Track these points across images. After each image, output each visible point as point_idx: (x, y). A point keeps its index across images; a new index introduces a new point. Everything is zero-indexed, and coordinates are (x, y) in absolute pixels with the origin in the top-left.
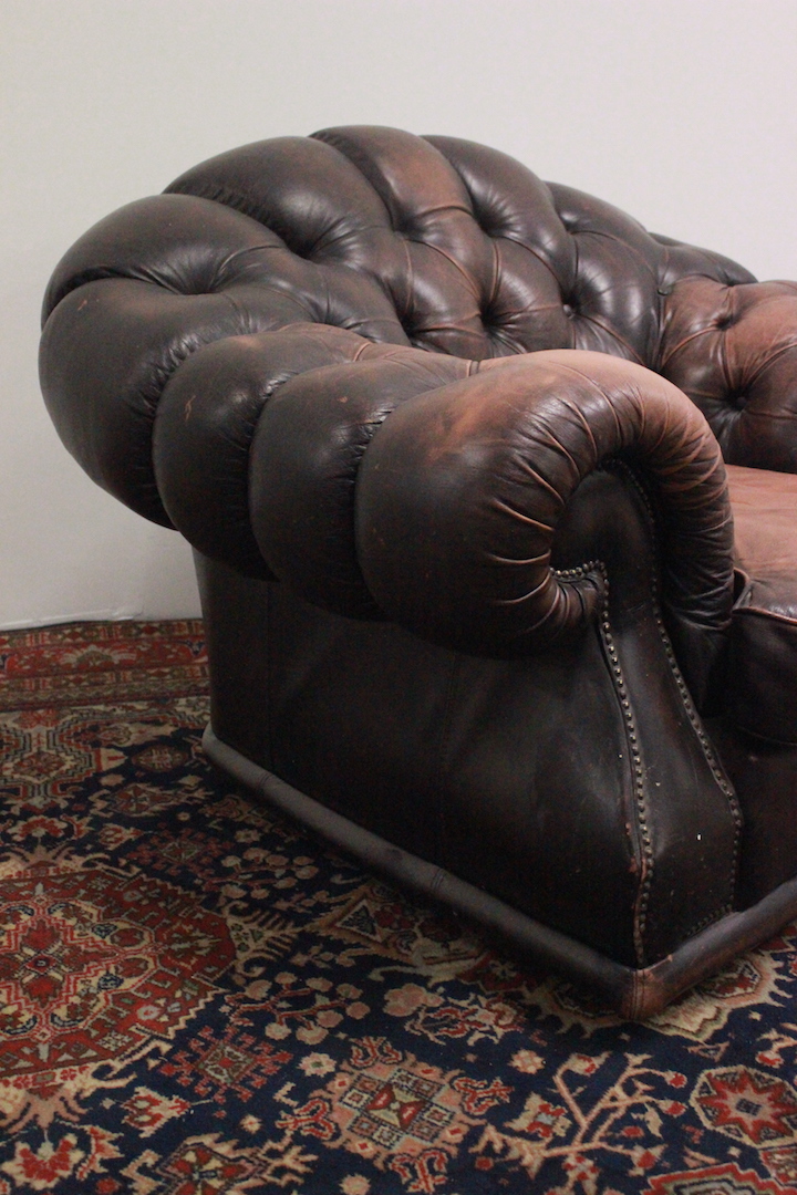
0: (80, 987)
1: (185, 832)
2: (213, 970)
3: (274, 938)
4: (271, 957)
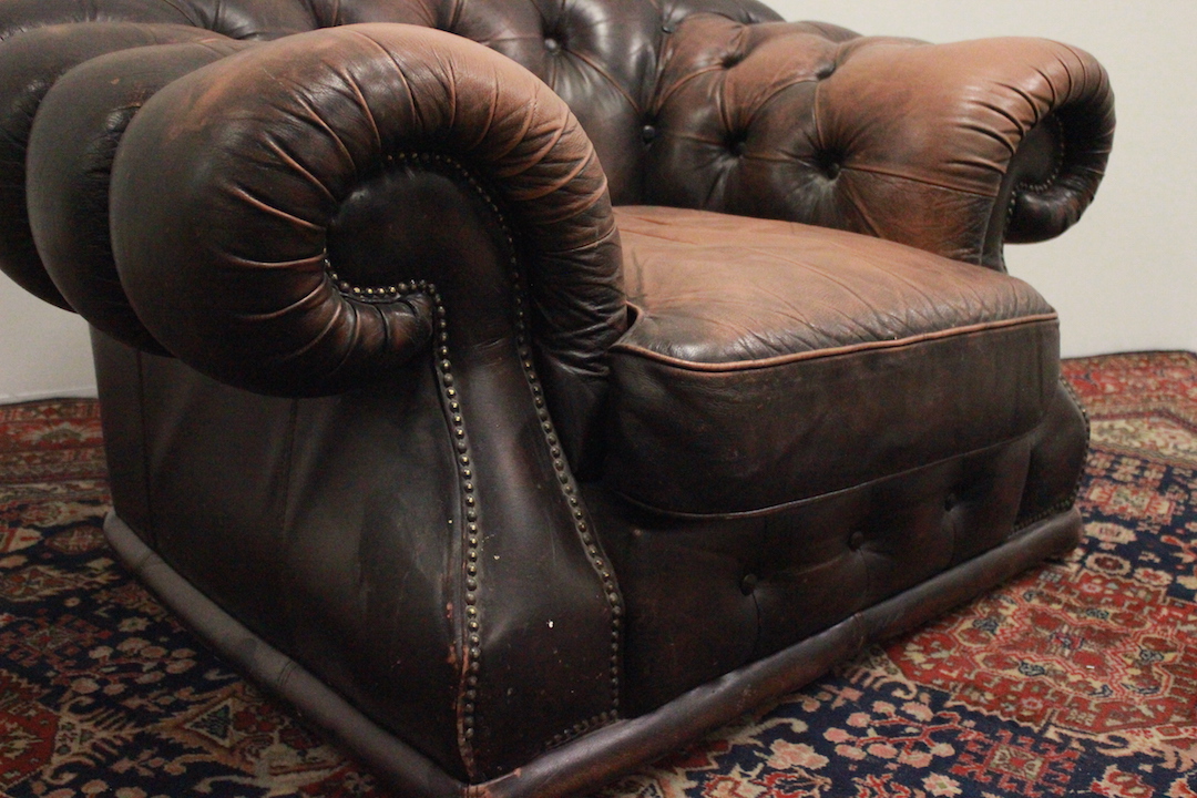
1: (64, 619)
2: (17, 773)
3: (104, 740)
4: (91, 762)
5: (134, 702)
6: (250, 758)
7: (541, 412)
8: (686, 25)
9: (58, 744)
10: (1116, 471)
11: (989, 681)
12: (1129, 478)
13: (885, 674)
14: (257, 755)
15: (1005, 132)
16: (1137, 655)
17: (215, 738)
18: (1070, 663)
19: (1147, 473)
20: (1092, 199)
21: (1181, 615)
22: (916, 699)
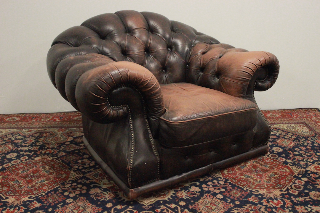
0: (37, 181)
1: (75, 154)
2: (62, 181)
3: (77, 176)
4: (74, 180)
5: (83, 170)
6: (100, 181)
7: (148, 126)
8: (197, 45)
9: (70, 177)
10: (286, 136)
11: (237, 178)
12: (288, 138)
13: (218, 175)
14: (102, 181)
15: (250, 72)
16: (270, 175)
17: (95, 178)
18: (256, 176)
19: (293, 137)
20: (274, 83)
21: (283, 168)
22: (222, 180)
